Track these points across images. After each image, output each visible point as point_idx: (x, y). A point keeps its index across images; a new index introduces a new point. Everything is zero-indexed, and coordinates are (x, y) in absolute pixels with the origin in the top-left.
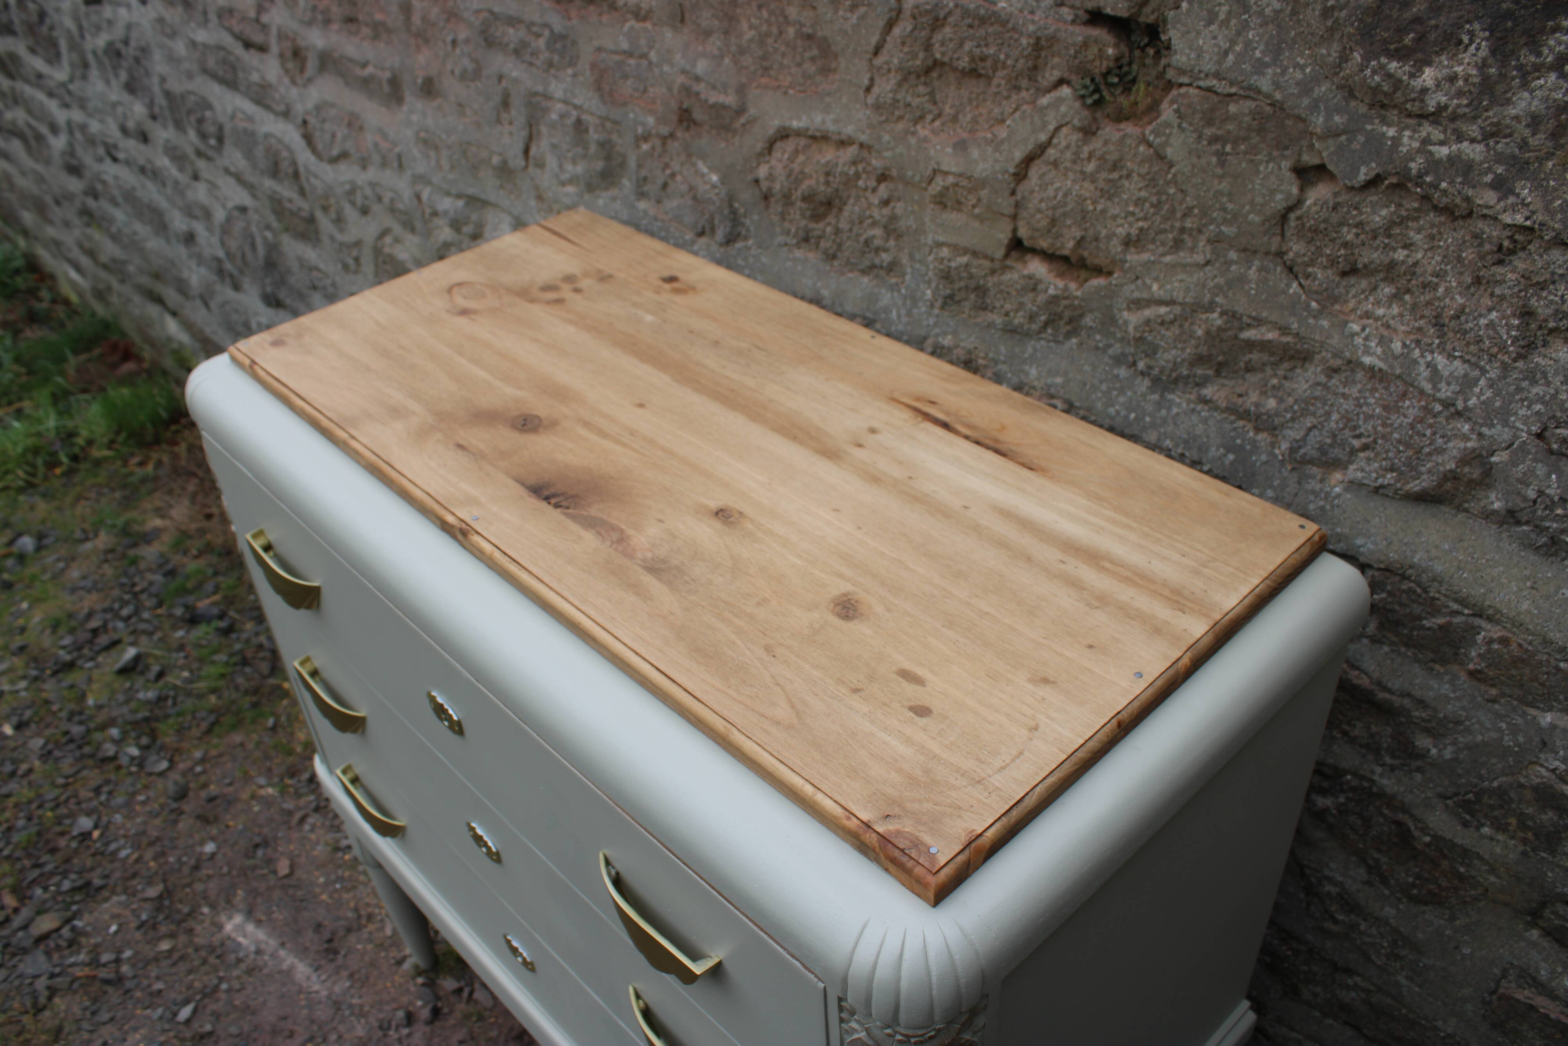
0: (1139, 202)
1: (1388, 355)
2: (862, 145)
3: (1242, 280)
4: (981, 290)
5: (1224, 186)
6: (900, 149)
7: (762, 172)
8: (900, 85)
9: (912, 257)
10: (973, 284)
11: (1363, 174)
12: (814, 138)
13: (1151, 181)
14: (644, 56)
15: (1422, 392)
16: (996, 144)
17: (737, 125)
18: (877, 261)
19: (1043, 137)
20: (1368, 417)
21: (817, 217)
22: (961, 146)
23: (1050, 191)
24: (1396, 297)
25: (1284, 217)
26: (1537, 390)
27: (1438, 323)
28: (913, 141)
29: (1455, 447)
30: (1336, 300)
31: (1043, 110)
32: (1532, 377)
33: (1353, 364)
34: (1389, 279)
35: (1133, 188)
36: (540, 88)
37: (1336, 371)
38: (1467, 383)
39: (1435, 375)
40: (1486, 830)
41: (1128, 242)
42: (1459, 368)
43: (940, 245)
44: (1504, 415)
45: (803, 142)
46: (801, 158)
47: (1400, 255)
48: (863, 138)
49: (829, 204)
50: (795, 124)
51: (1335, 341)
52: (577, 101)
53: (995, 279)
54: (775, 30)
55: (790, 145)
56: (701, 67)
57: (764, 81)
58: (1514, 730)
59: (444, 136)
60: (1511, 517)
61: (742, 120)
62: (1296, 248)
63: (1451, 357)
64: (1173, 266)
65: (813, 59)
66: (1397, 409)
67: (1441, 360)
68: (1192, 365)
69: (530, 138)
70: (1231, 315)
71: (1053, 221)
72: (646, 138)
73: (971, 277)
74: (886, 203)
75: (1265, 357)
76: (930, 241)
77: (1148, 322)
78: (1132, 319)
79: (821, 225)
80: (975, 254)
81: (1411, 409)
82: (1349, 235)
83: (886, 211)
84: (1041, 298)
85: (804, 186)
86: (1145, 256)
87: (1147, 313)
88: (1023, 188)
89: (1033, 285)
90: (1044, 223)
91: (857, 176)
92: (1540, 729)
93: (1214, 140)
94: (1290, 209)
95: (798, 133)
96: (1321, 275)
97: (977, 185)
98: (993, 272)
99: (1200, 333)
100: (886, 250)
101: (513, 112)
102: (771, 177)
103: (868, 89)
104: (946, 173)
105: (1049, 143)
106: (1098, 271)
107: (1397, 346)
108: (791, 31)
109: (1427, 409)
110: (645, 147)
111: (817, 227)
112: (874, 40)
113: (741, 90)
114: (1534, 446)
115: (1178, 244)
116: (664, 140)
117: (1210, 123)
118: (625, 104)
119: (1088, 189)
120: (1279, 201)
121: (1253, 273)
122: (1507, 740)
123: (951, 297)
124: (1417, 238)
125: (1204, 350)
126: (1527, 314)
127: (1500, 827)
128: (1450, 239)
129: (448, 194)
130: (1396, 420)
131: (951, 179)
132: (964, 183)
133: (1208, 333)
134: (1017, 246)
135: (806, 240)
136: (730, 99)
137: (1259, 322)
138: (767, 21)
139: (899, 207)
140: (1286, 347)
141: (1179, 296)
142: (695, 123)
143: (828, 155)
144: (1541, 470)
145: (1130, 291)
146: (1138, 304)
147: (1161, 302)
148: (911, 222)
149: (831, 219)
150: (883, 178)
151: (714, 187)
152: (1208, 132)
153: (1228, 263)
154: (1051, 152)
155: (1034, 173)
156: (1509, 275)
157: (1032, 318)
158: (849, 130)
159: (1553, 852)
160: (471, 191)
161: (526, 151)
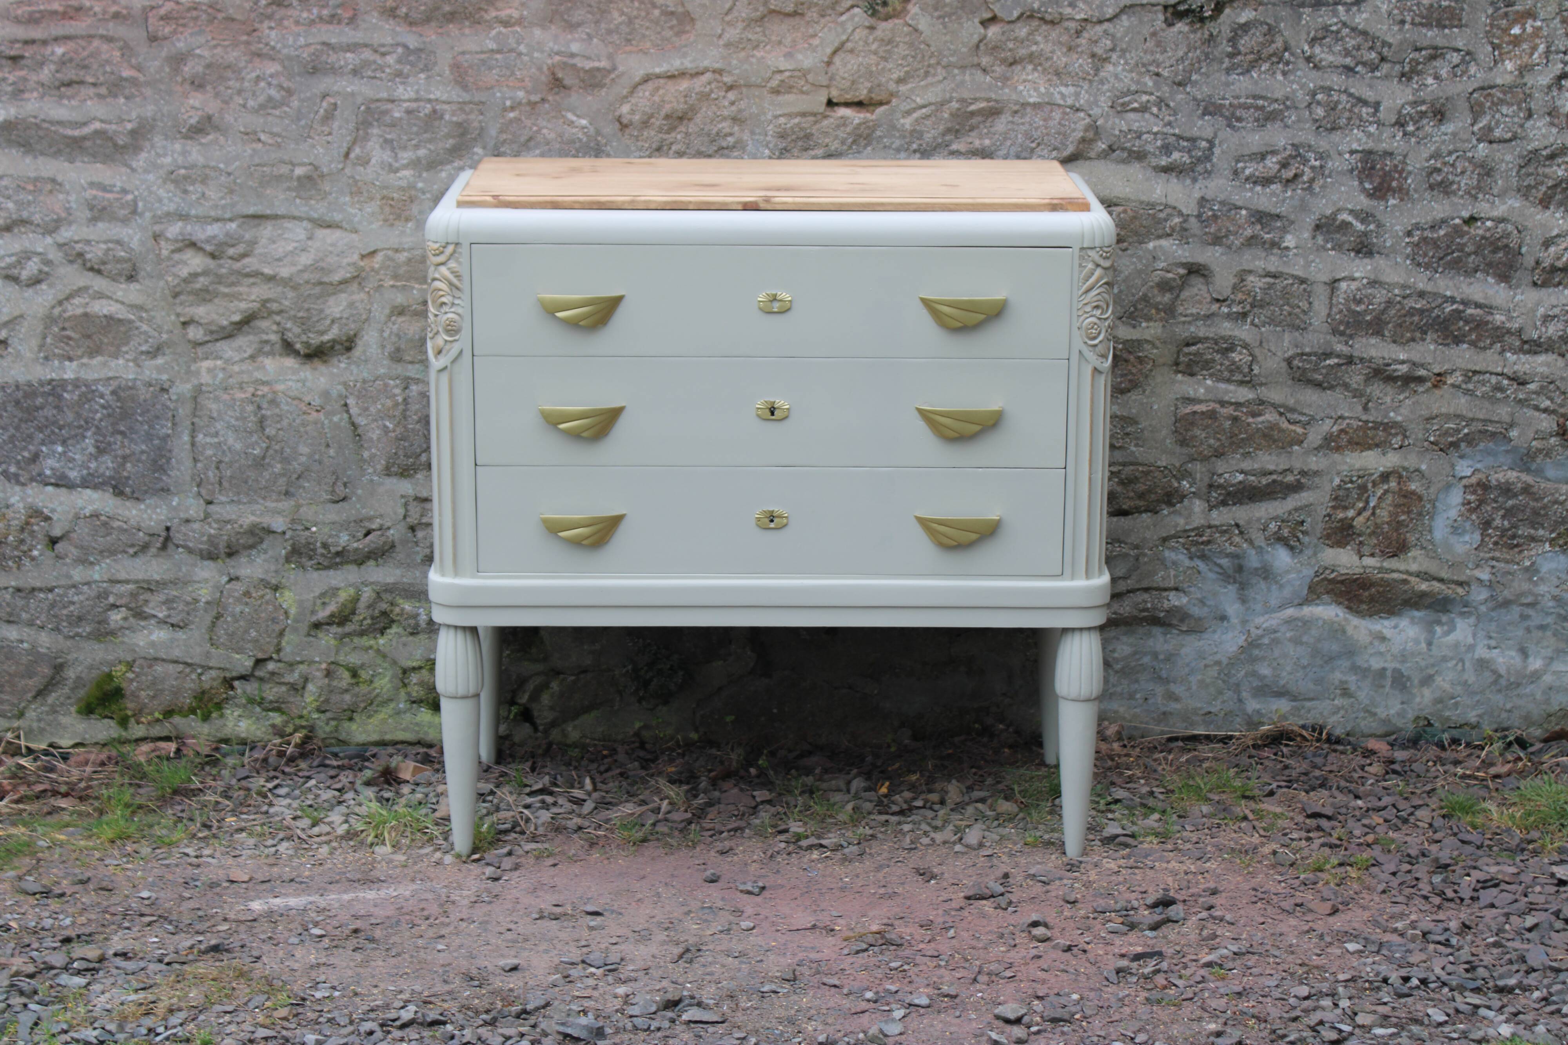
0: (904, 58)
1: (1040, 95)
2: (714, 72)
3: (963, 82)
4: (808, 137)
5: (948, 38)
6: (746, 66)
7: (625, 109)
8: (744, 29)
9: (753, 133)
10: (802, 134)
11: (1016, 14)
12: (672, 77)
13: (911, 45)
14: (511, 50)
15: (1059, 106)
16: (814, 49)
17: (607, 81)
18: (724, 144)
19: (844, 37)
20: (1037, 129)
21: (672, 129)
22: (789, 55)
23: (849, 66)
24: (1035, 69)
25: (977, 47)
26: (1106, 87)
27: (1058, 74)
28: (754, 60)
29: (1081, 125)
30: (1007, 79)
31: (843, 24)
32: (1102, 82)
33: (1024, 105)
34: (1031, 62)
35: (902, 50)
36: (384, 95)
37: (1016, 112)
38: (1077, 95)
39: (1063, 96)
40: (1144, 324)
41: (900, 81)
42: (1071, 89)
43: (777, 117)
44: (1096, 103)
45: (662, 81)
46: (661, 92)
47: (1034, 48)
48: (717, 66)
49: (681, 119)
50: (657, 70)
51: (1014, 97)
52: (432, 96)
53: (818, 126)
54: (643, 14)
55: (650, 86)
56: (575, 47)
57: (628, 48)
58: (1140, 258)
59: (222, 166)
60: (1111, 149)
61: (613, 76)
62: (985, 61)
63: (1067, 86)
64: (927, 86)
65: (671, 28)
66: (1050, 118)
67: (1063, 89)
68: (944, 135)
69: (354, 142)
70: (962, 100)
71: (853, 82)
72: (512, 108)
73: (801, 129)
74: (732, 103)
75: (980, 119)
76: (769, 117)
77: (917, 120)
78: (907, 123)
79: (673, 135)
80: (803, 115)
81: (1057, 115)
82: (1011, 45)
83: (734, 108)
84: (848, 129)
85: (667, 109)
86: (910, 86)
87: (915, 115)
88: (832, 69)
89: (844, 122)
90: (848, 84)
91: (712, 91)
92: (1150, 251)
93: (939, 18)
94: (980, 41)
95: (658, 77)
96: (999, 69)
97: (804, 73)
98: (816, 122)
99: (946, 116)
100: (731, 134)
101: (336, 125)
102: (633, 112)
103: (720, 36)
104: (781, 72)
105: (848, 40)
106: (881, 104)
107: (1043, 90)
108: (657, 12)
109: (1065, 113)
110: (512, 115)
111: (670, 137)
112: (728, 6)
113: (610, 57)
114: (1112, 112)
115: (927, 73)
116: (533, 105)
117: (936, 9)
118: (492, 88)
119: (873, 59)
120: (976, 38)
121: (967, 78)
122: (1139, 266)
123: (785, 149)
124: (1039, 38)
125: (949, 125)
126: (1093, 56)
127: (1149, 319)
128: (1054, 35)
129: (217, 220)
130: (1051, 123)
131: (787, 74)
132: (797, 74)
133: (951, 114)
134: (830, 103)
135: (659, 149)
136: (603, 64)
137: (976, 100)
138: (639, 9)
139: (743, 105)
140: (991, 108)
141: (933, 100)
142: (564, 87)
143: (684, 85)
144: (1117, 121)
145: (905, 106)
146: (908, 113)
147: (924, 106)
148: (754, 110)
149: (682, 128)
150: (730, 88)
151: (583, 128)
152: (936, 14)
153: (954, 76)
154: (849, 45)
155: (837, 60)
156: (1083, 41)
157: (843, 143)
158: (706, 63)
159: (1174, 317)
160: (251, 210)
161: (347, 155)
